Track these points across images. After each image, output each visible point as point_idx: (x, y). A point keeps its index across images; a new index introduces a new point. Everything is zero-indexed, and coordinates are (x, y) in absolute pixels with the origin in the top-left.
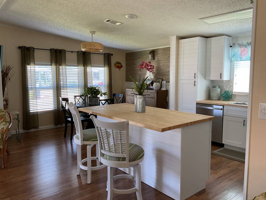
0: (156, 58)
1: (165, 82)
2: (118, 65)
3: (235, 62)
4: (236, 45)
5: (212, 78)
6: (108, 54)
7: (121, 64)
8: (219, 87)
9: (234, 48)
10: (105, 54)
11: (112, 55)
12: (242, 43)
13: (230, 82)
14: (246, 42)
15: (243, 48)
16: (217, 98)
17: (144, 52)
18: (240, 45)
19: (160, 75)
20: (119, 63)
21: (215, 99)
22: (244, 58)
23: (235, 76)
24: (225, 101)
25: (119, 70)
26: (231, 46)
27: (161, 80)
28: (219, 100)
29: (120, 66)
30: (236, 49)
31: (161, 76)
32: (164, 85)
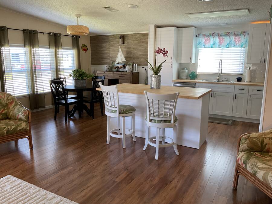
0: (126, 42)
1: (136, 65)
2: (84, 48)
3: (199, 49)
4: (201, 35)
5: (182, 62)
6: (77, 36)
7: (86, 46)
8: (187, 69)
9: (199, 37)
10: (73, 36)
11: (80, 37)
12: (206, 33)
13: (195, 65)
14: (209, 33)
15: (206, 38)
16: (186, 78)
17: (112, 36)
18: (204, 36)
19: (131, 58)
20: (85, 46)
21: (184, 78)
22: (207, 46)
23: (199, 60)
24: (192, 79)
25: (86, 52)
26: (196, 36)
27: (132, 63)
28: (187, 79)
29: (86, 49)
30: (201, 38)
31: (132, 60)
32: (136, 68)
